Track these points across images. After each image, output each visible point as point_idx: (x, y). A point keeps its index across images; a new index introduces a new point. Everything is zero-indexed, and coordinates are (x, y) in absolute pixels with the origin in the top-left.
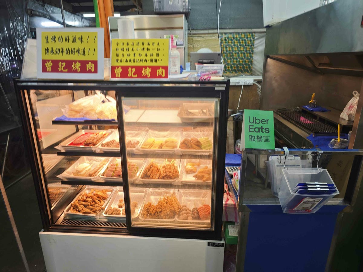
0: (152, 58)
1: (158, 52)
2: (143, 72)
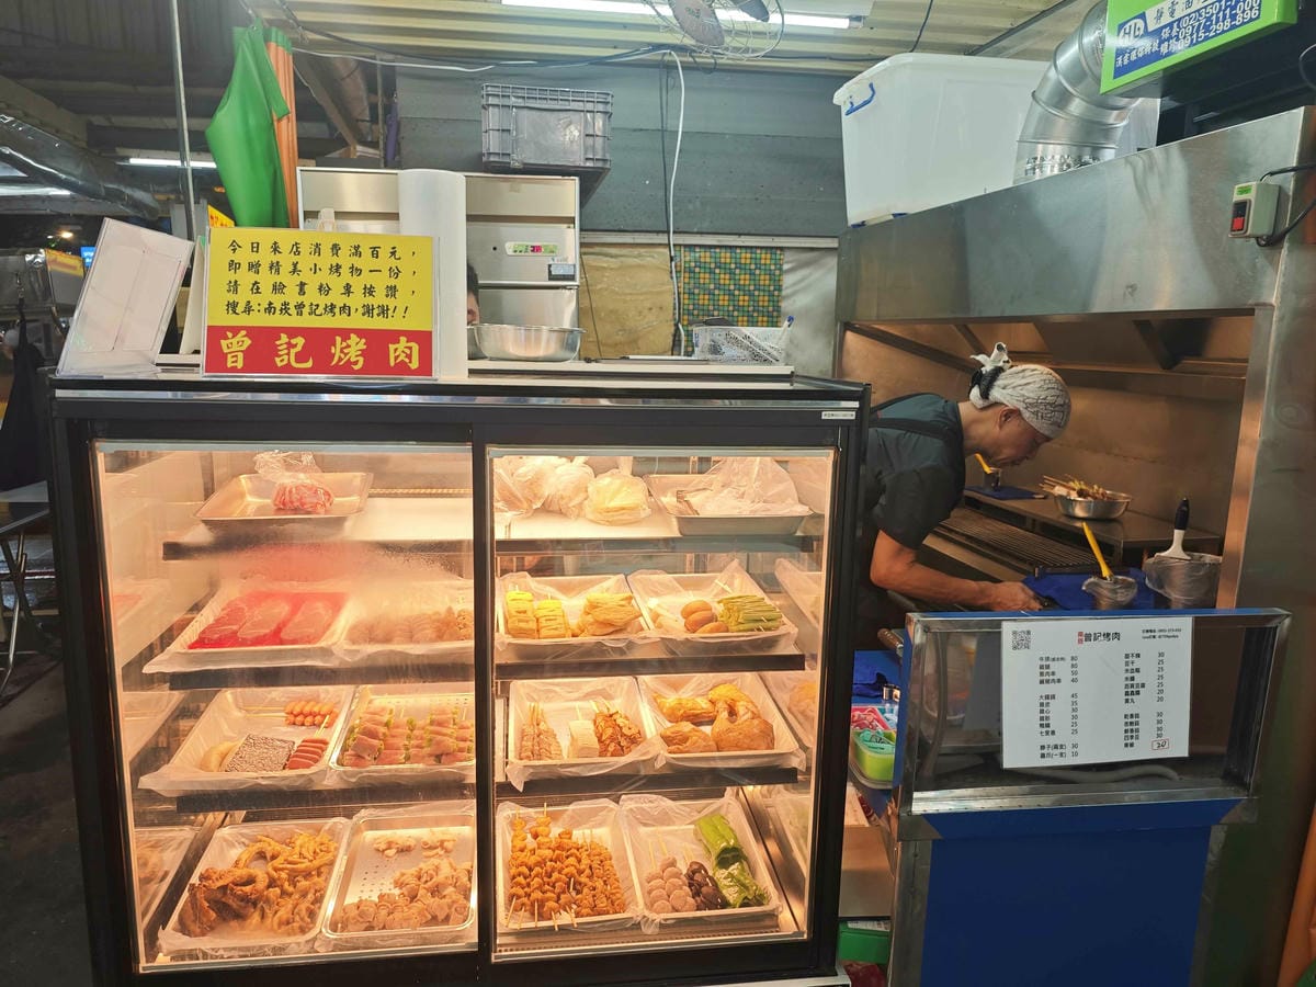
0: (369, 300)
1: (392, 282)
2: (336, 351)
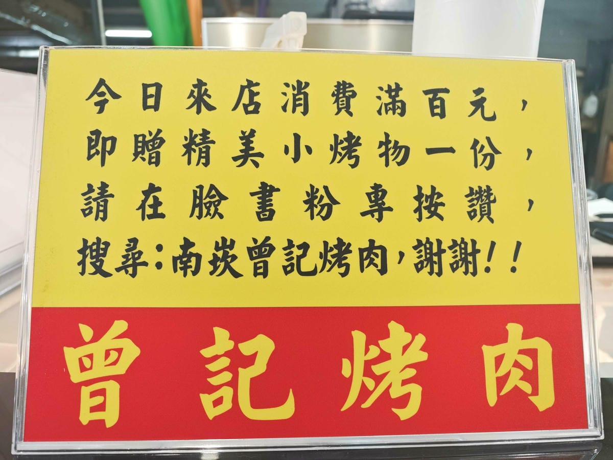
0: (431, 229)
1: (480, 178)
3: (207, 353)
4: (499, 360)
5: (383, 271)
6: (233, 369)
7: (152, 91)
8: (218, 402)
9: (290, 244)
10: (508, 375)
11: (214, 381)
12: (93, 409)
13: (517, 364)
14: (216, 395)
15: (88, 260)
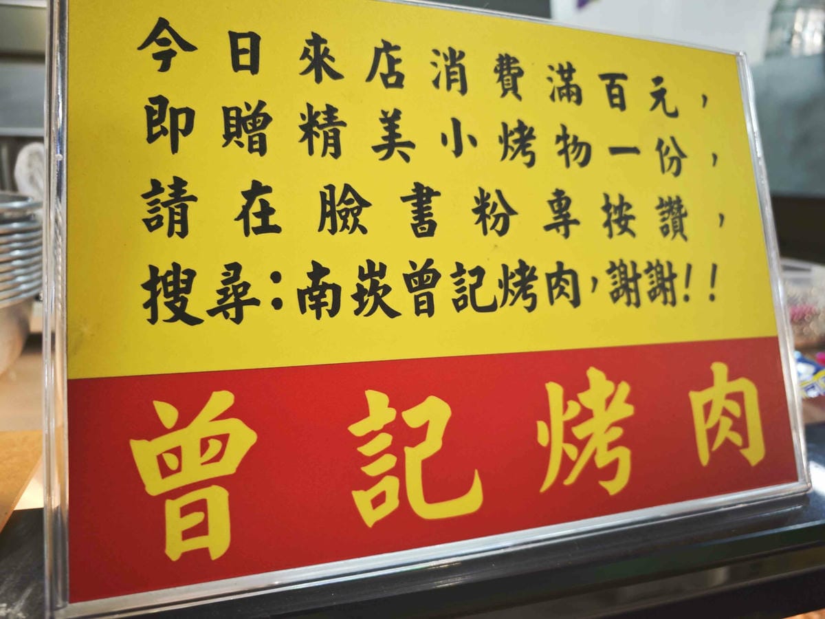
0: (624, 249)
1: (670, 187)
2: (549, 434)
3: (358, 429)
4: (708, 407)
5: (576, 302)
6: (396, 449)
7: (244, 43)
8: (378, 501)
9: (460, 269)
10: (717, 426)
11: (371, 470)
12: (187, 534)
13: (726, 412)
14: (374, 491)
15: (161, 299)
